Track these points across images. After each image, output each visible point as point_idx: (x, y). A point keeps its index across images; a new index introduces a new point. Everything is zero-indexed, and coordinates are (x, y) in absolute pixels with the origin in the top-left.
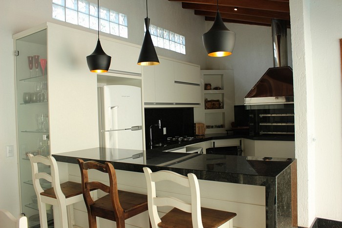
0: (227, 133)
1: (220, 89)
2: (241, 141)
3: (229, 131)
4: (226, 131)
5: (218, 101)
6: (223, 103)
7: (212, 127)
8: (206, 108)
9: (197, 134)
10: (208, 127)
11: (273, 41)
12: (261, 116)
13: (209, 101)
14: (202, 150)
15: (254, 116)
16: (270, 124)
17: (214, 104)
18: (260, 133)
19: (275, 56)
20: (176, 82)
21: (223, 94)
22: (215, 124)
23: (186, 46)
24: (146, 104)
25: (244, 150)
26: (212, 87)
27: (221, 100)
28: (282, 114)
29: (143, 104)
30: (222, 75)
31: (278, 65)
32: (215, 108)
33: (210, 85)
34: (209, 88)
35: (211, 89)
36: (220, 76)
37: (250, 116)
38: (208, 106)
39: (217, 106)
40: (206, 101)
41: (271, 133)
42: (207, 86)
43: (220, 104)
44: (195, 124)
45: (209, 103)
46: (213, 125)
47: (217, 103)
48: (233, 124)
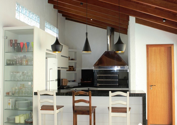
0: (79, 85)
3: (80, 83)
4: (78, 83)
6: (75, 68)
8: (67, 70)
11: (107, 35)
17: (70, 68)
18: (97, 84)
19: (108, 43)
20: (62, 56)
21: (76, 63)
26: (70, 59)
27: (74, 66)
32: (71, 71)
33: (69, 57)
36: (75, 53)
41: (103, 84)
46: (70, 80)
47: (72, 67)
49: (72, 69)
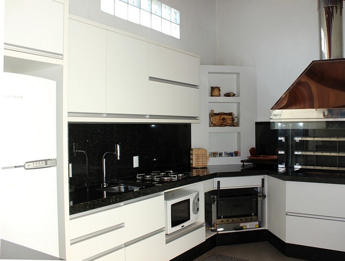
0: (243, 166)
1: (234, 95)
2: (263, 180)
3: (247, 161)
4: (242, 161)
5: (231, 114)
6: (238, 118)
7: (221, 155)
8: (212, 124)
9: (194, 166)
10: (214, 154)
12: (297, 139)
13: (216, 114)
14: (198, 195)
15: (286, 139)
16: (312, 153)
17: (224, 119)
18: (295, 167)
20: (151, 78)
21: (239, 103)
22: (226, 151)
23: (181, 25)
24: (70, 114)
25: (269, 196)
26: (223, 92)
27: (235, 113)
28: (330, 137)
29: (65, 114)
30: (238, 74)
31: (326, 57)
32: (226, 125)
33: (219, 89)
34: (216, 93)
35: (219, 95)
36: (235, 75)
37: (279, 139)
38: (214, 122)
39: (230, 122)
40: (213, 115)
41: (312, 167)
42: (214, 91)
43: (233, 120)
44: (192, 149)
45: (217, 117)
46: (223, 151)
47: (230, 117)
48: (252, 151)
49: (228, 121)
